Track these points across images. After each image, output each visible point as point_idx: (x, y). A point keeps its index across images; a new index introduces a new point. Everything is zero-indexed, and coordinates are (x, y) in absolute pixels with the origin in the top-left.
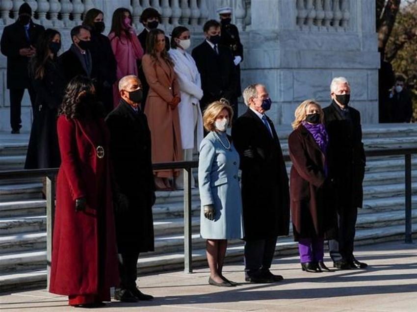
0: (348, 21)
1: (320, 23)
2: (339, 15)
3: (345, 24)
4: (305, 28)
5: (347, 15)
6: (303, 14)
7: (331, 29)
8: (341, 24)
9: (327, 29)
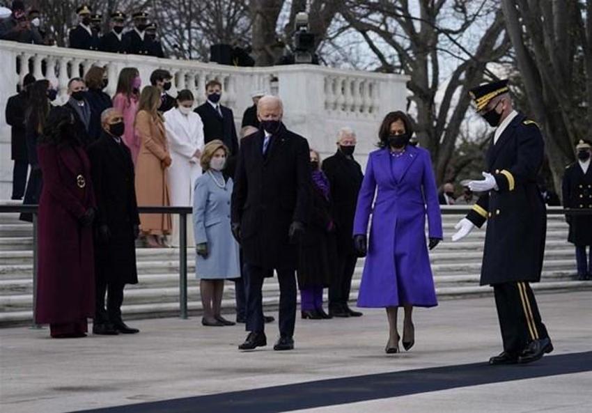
0: (378, 108)
1: (349, 109)
2: (368, 101)
3: (375, 112)
4: (334, 113)
5: (377, 102)
6: (332, 99)
7: (361, 115)
8: (370, 111)
9: (357, 115)
